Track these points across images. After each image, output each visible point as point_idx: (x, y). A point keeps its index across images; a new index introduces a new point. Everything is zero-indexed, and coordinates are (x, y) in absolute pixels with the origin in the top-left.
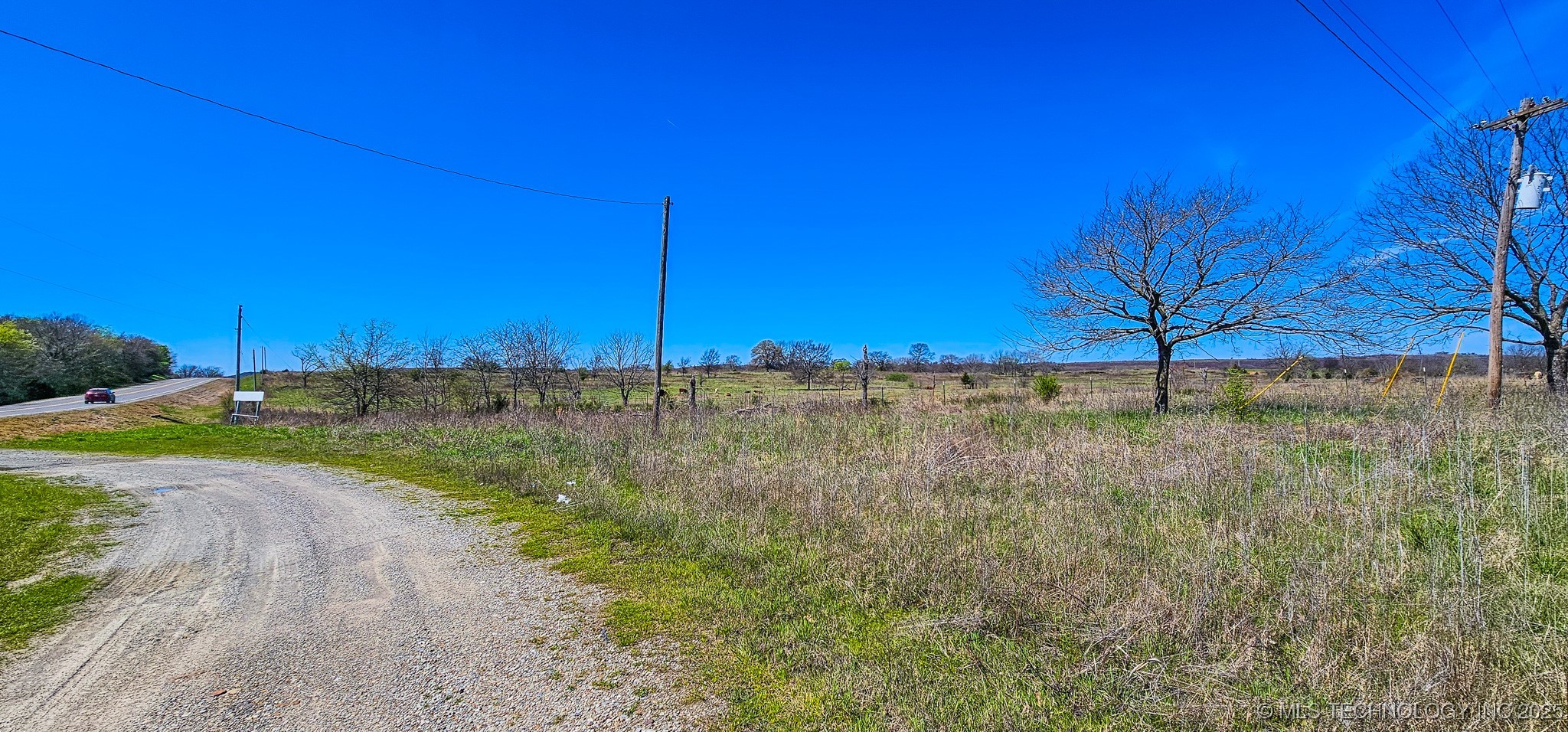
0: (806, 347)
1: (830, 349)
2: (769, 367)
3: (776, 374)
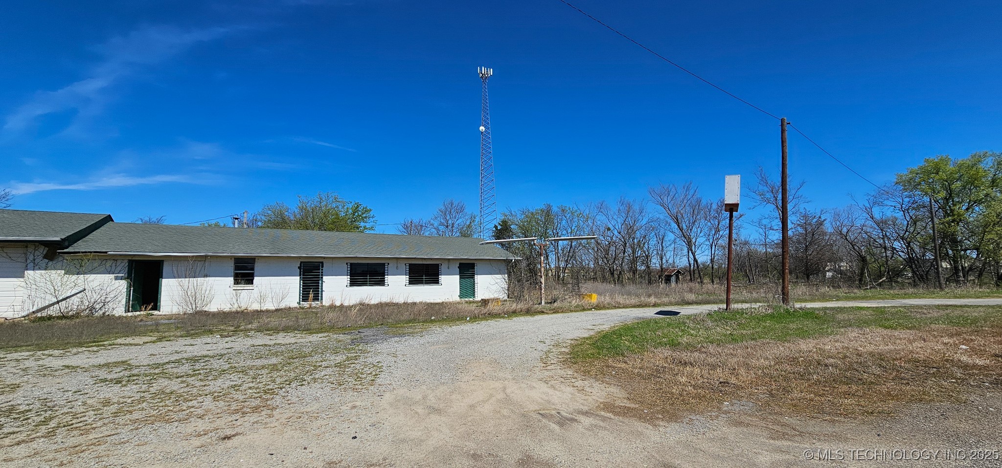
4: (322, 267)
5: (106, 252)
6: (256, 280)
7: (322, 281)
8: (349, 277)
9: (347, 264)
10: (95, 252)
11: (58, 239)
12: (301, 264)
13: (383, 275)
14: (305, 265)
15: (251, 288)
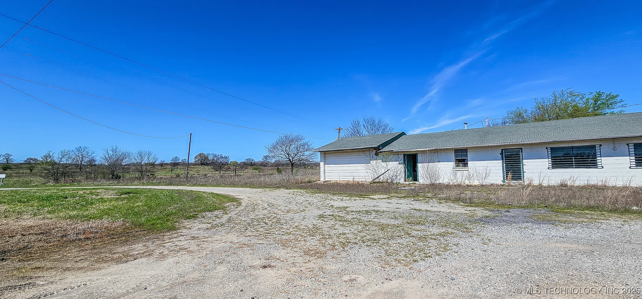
0: (219, 157)
1: (229, 158)
2: (202, 164)
3: (206, 167)
4: (522, 152)
5: (392, 151)
6: (470, 163)
7: (523, 164)
8: (550, 160)
9: (547, 148)
10: (389, 151)
11: (377, 146)
12: (502, 151)
13: (595, 156)
14: (505, 152)
15: (467, 169)
